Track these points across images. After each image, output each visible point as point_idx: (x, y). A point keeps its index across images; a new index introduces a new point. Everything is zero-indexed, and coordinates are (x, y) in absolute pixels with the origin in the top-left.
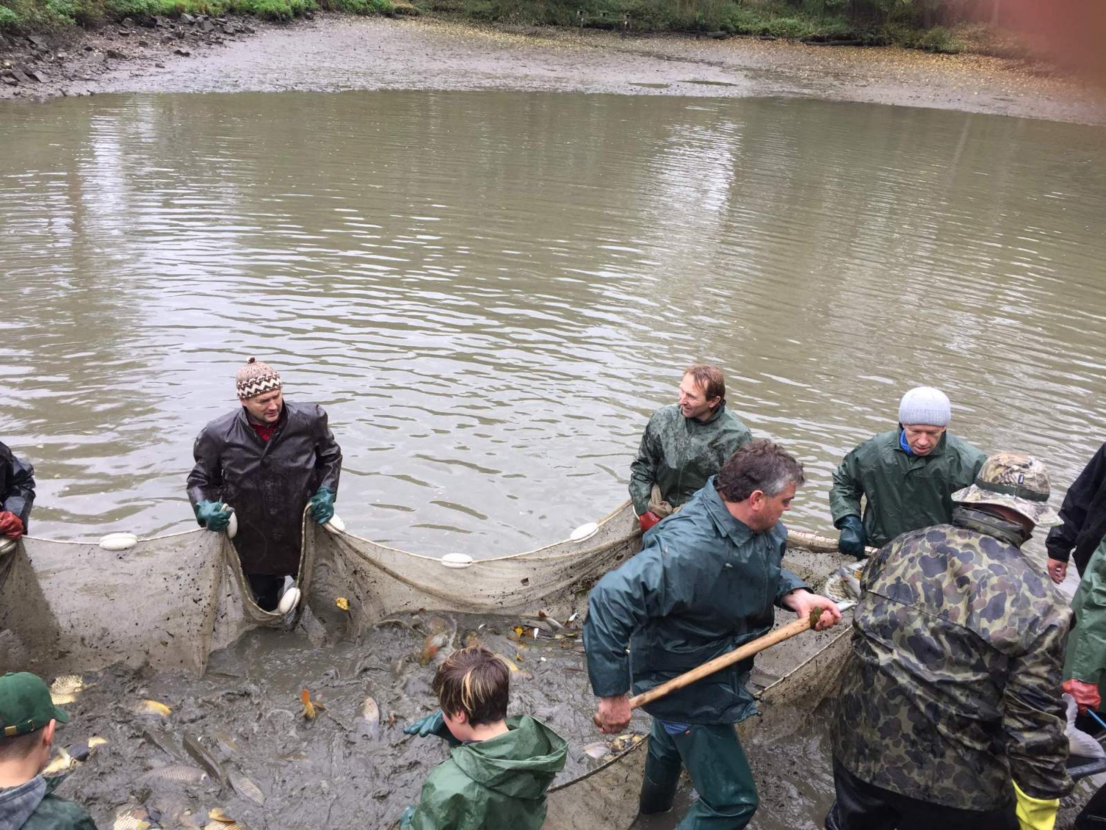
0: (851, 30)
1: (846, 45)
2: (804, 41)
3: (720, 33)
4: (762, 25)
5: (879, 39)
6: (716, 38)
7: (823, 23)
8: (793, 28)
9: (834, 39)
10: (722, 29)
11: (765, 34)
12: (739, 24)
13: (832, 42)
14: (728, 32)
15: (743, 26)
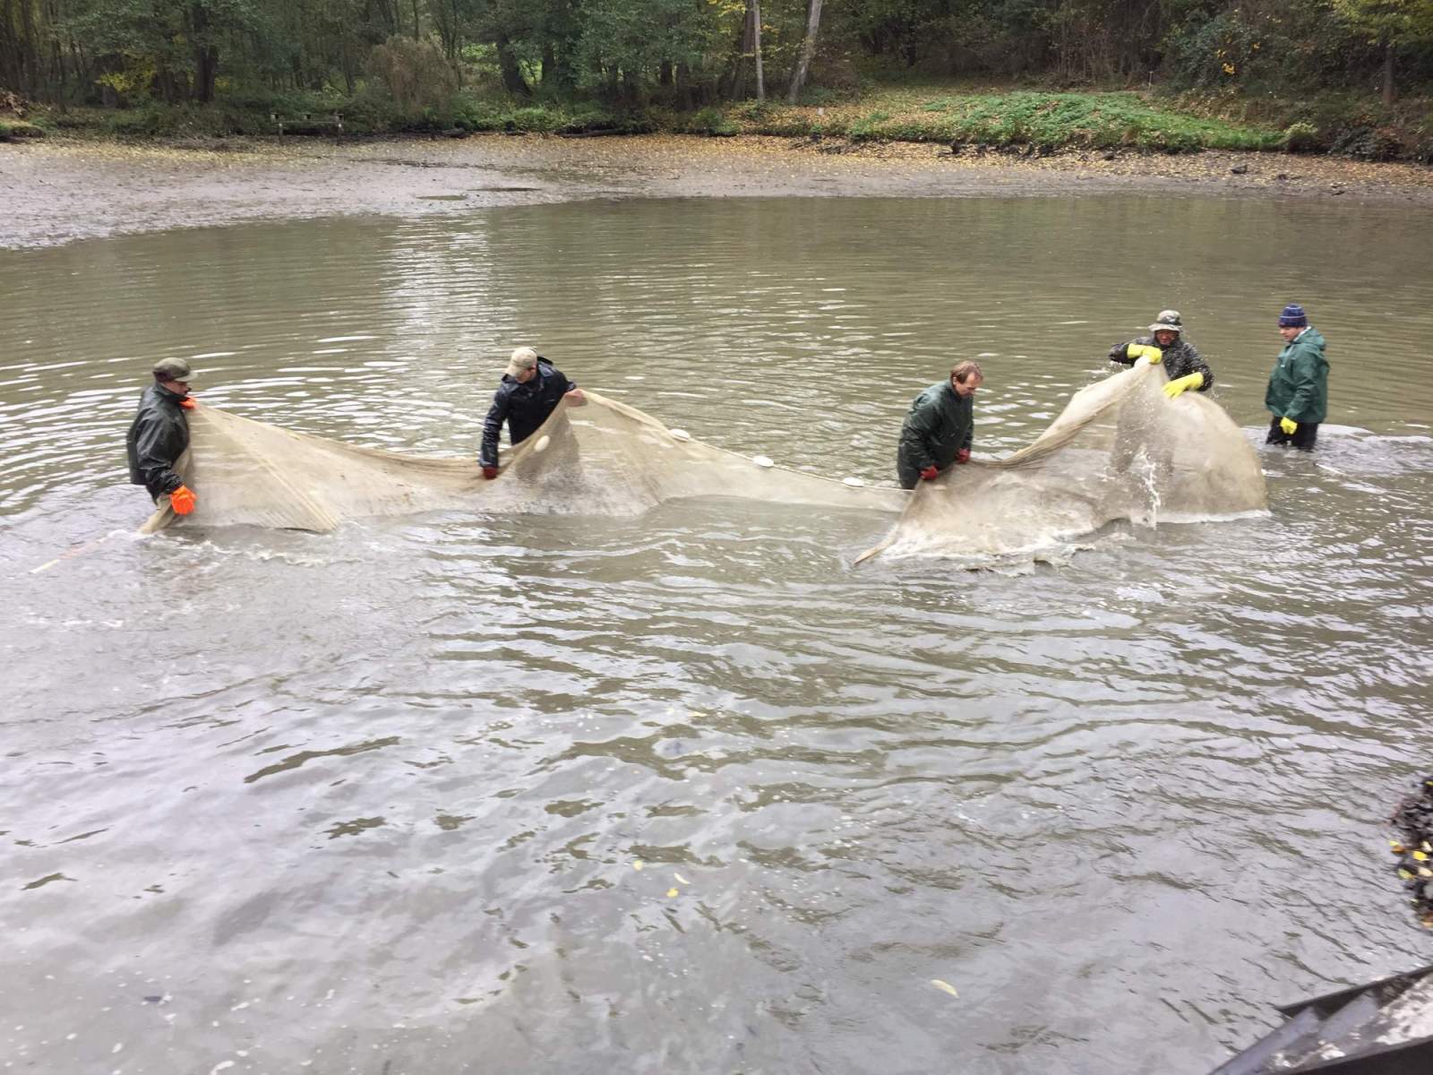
0: (610, 117)
1: (608, 135)
2: (559, 133)
3: (457, 130)
4: (504, 118)
5: (643, 126)
6: (454, 136)
7: (575, 112)
8: (541, 119)
9: (593, 129)
10: (457, 125)
11: (510, 129)
12: (475, 118)
13: (591, 132)
14: (465, 129)
15: (481, 121)
